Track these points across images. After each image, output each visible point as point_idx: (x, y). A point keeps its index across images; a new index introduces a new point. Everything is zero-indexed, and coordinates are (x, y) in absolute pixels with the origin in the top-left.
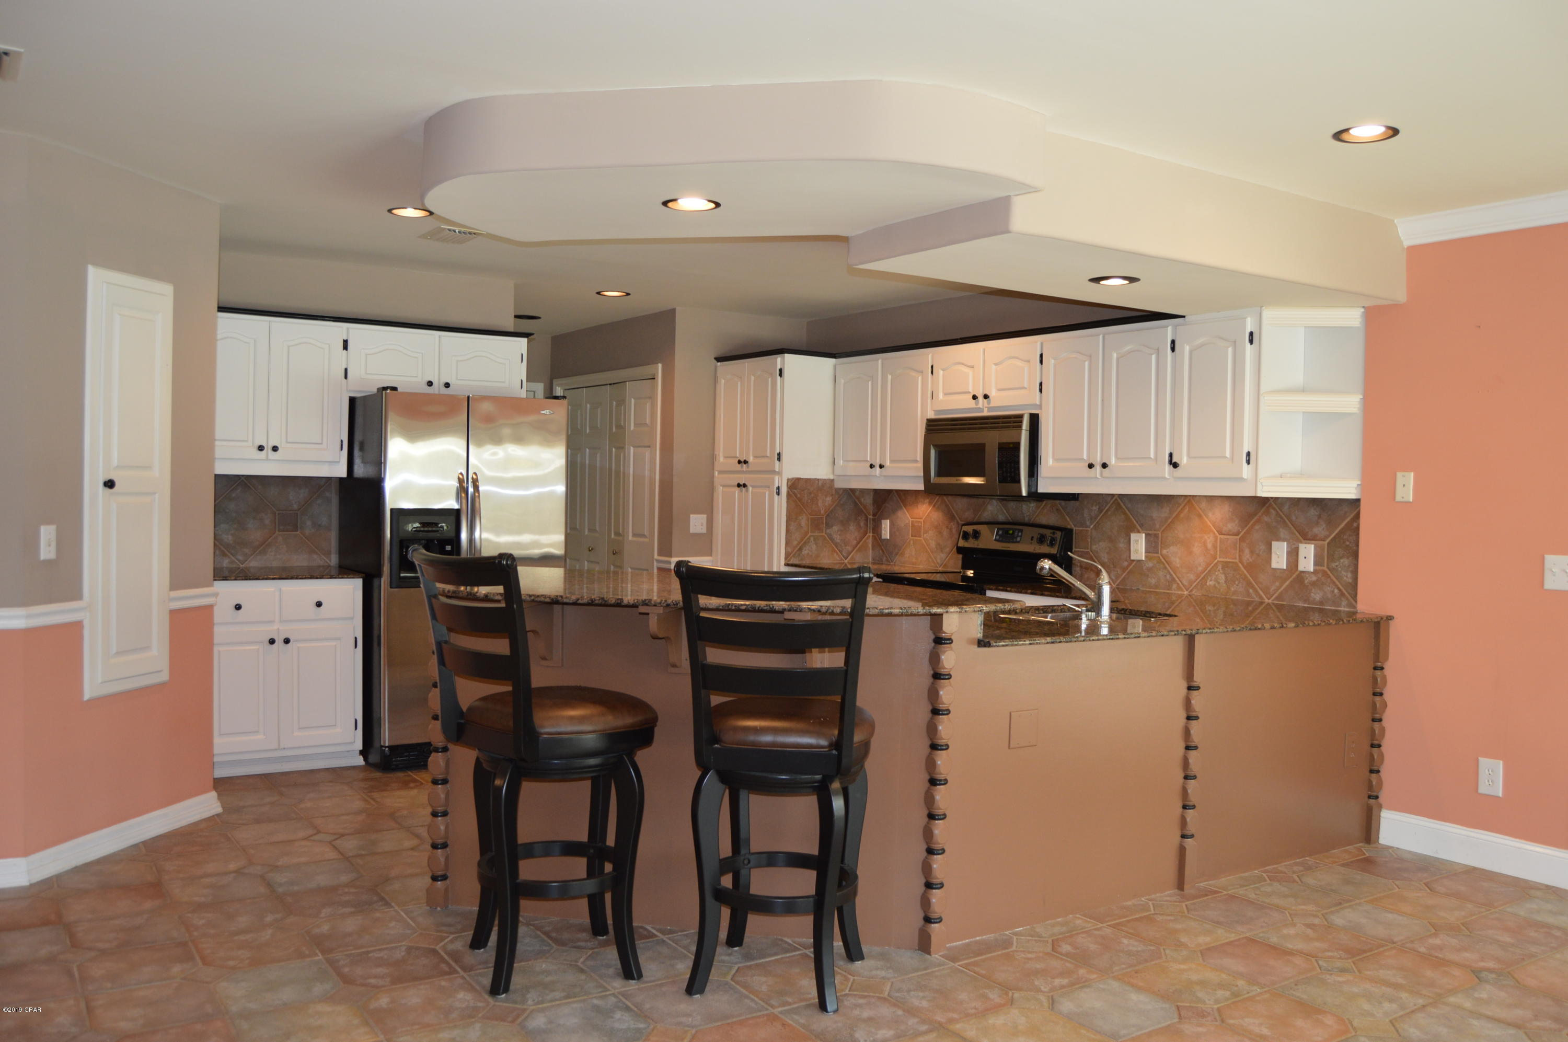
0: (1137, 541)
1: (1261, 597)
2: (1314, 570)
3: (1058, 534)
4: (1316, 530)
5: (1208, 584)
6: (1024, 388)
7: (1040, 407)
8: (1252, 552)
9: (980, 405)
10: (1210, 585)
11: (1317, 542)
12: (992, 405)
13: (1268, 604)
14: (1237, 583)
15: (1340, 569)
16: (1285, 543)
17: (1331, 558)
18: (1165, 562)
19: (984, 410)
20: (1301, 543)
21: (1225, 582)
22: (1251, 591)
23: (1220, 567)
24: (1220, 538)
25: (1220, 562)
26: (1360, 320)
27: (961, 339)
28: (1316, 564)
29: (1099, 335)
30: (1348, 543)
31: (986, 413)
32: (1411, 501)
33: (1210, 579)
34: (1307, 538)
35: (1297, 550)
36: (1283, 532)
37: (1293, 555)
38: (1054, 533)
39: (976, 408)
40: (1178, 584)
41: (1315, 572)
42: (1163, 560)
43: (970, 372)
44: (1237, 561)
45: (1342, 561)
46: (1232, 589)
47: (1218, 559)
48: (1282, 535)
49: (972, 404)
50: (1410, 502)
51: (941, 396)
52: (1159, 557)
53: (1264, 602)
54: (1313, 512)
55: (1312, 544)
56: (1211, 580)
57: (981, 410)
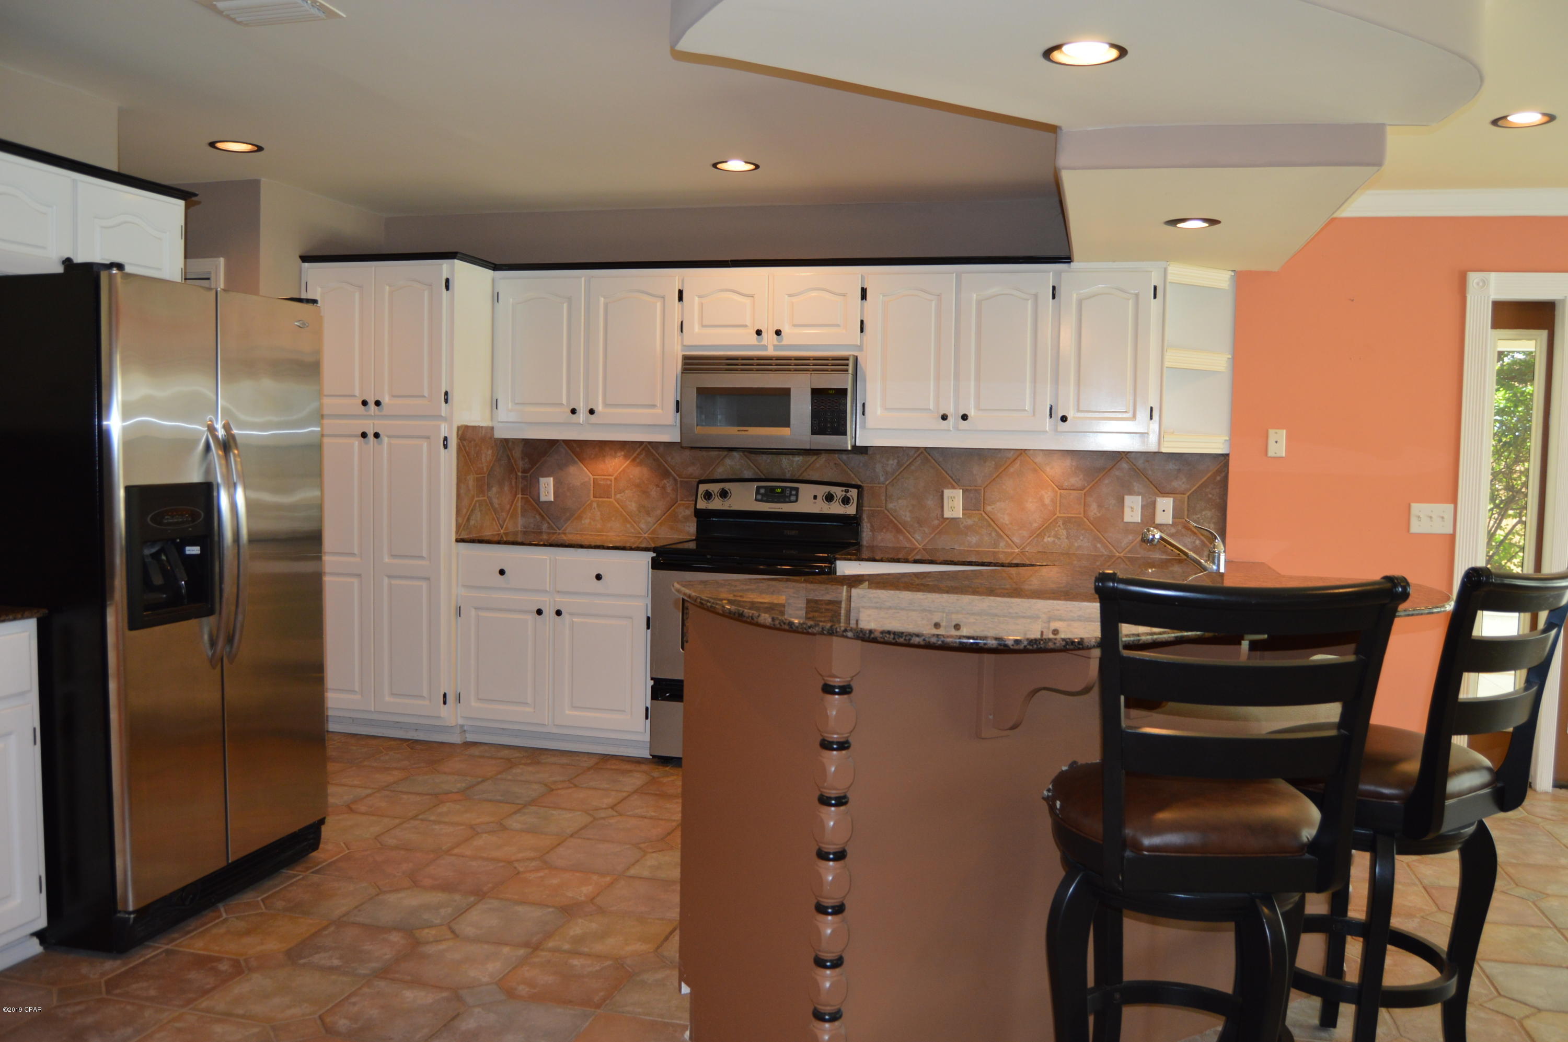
0: (953, 498)
1: (1111, 551)
2: (1172, 522)
3: (853, 493)
4: (1175, 484)
5: (1045, 540)
6: (838, 326)
7: (860, 348)
8: (1100, 506)
9: (764, 342)
10: (1048, 541)
11: (1175, 495)
12: (785, 342)
13: (1119, 557)
14: (1081, 538)
15: (1202, 521)
16: (1140, 497)
17: (1191, 510)
18: (989, 520)
19: (770, 347)
20: (1158, 496)
21: (1067, 538)
22: (1099, 545)
23: (1060, 523)
24: (1060, 493)
25: (1061, 517)
26: (1228, 283)
27: (732, 261)
28: (1174, 517)
29: (953, 273)
30: (1210, 496)
31: (771, 352)
32: (1284, 455)
33: (1047, 535)
34: (1165, 493)
35: (1154, 504)
36: (1136, 486)
37: (1149, 509)
38: (847, 491)
39: (759, 345)
40: (1007, 541)
41: (1174, 524)
42: (986, 517)
43: (747, 301)
44: (1082, 516)
45: (1204, 513)
46: (1076, 545)
47: (1058, 514)
48: (1136, 489)
49: (753, 339)
50: (1282, 457)
51: (697, 328)
52: (981, 514)
53: (1115, 556)
54: (1171, 466)
55: (1170, 497)
56: (1049, 537)
57: (765, 347)
